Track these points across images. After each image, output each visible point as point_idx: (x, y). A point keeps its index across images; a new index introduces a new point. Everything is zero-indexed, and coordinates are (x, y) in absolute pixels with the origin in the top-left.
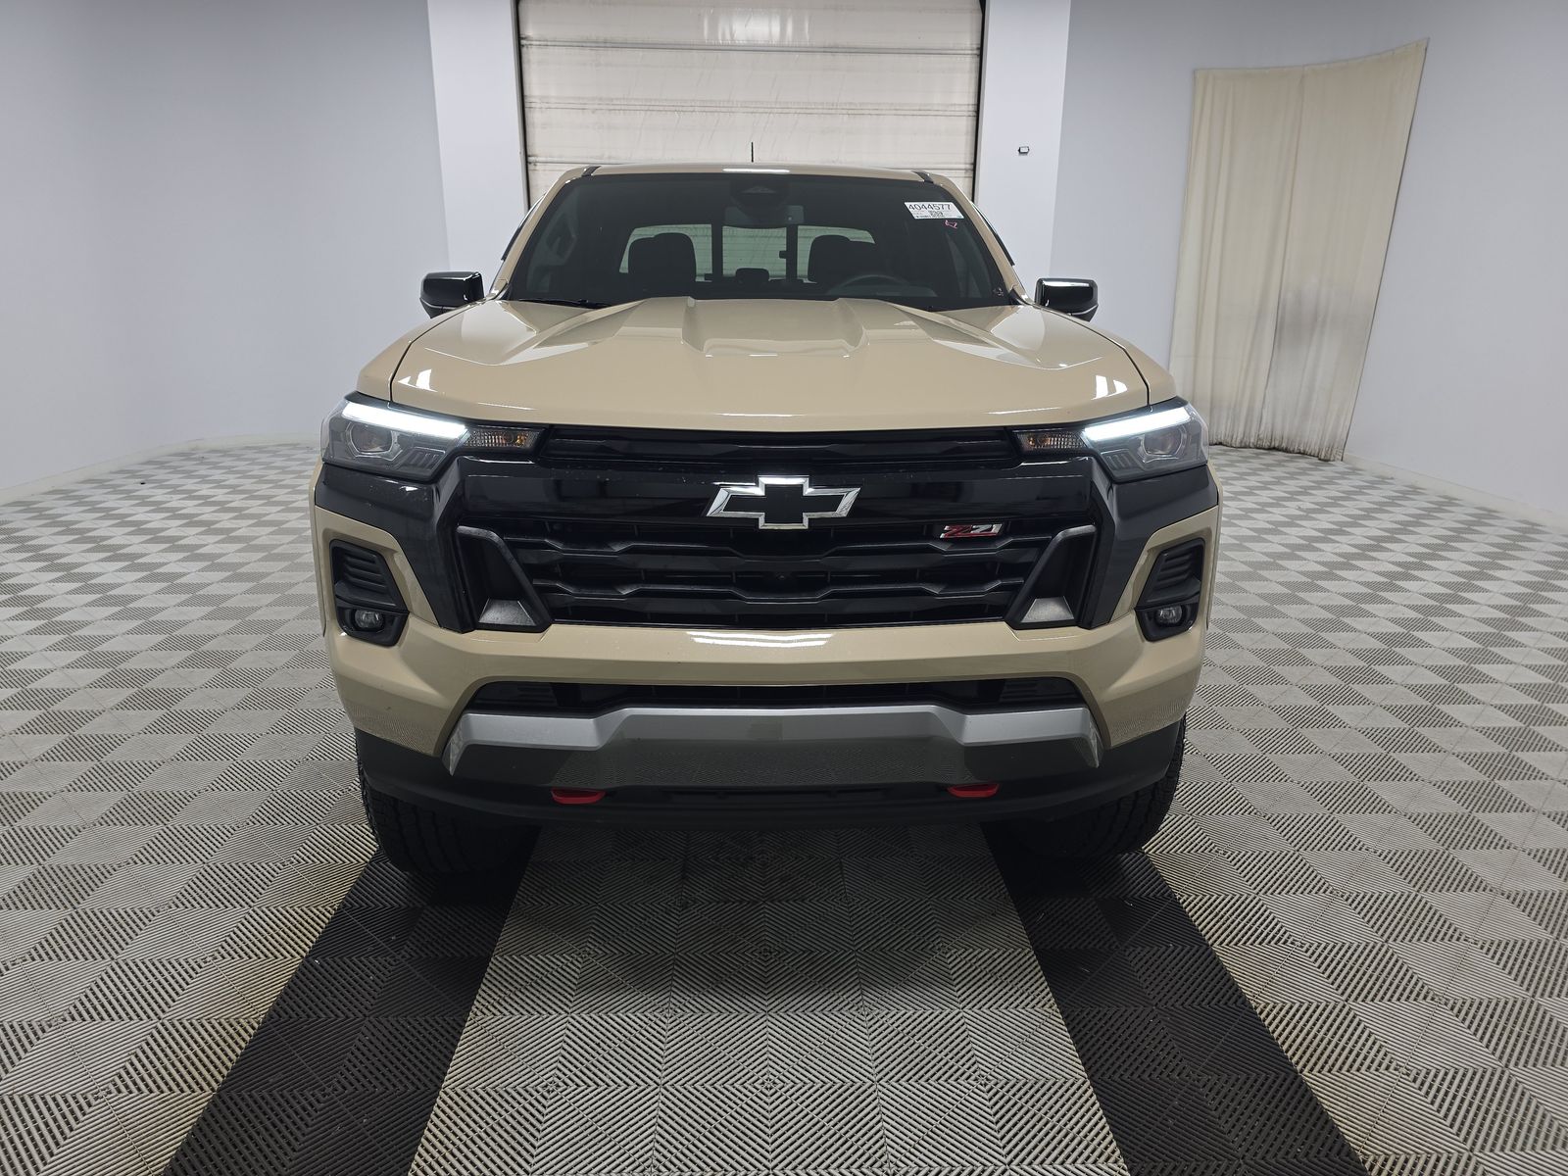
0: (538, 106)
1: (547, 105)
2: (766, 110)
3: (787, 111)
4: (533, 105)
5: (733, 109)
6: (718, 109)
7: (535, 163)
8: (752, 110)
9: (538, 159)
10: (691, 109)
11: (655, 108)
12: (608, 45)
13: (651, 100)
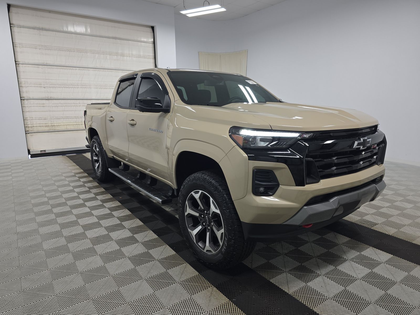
0: (19, 46)
1: (22, 46)
2: (97, 53)
3: (104, 53)
4: (17, 45)
5: (87, 52)
6: (82, 51)
7: (19, 64)
8: (93, 52)
9: (19, 63)
10: (74, 51)
11: (61, 50)
12: (43, 29)
13: (60, 47)
